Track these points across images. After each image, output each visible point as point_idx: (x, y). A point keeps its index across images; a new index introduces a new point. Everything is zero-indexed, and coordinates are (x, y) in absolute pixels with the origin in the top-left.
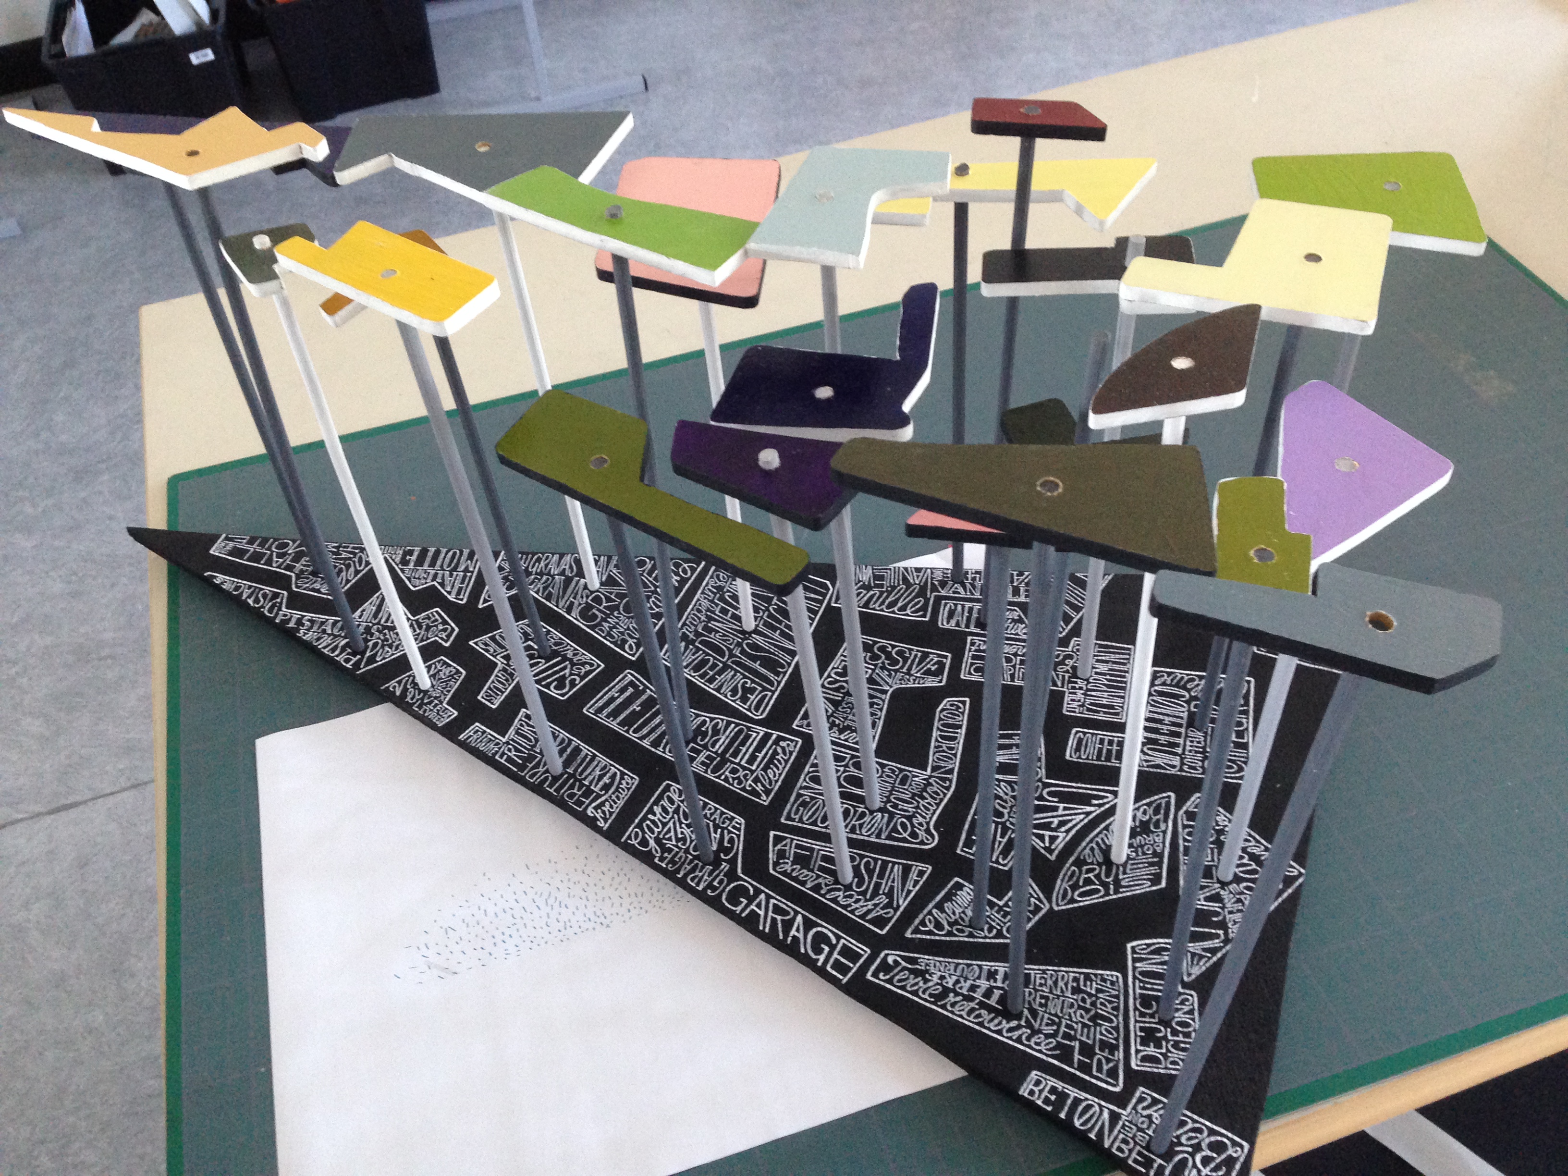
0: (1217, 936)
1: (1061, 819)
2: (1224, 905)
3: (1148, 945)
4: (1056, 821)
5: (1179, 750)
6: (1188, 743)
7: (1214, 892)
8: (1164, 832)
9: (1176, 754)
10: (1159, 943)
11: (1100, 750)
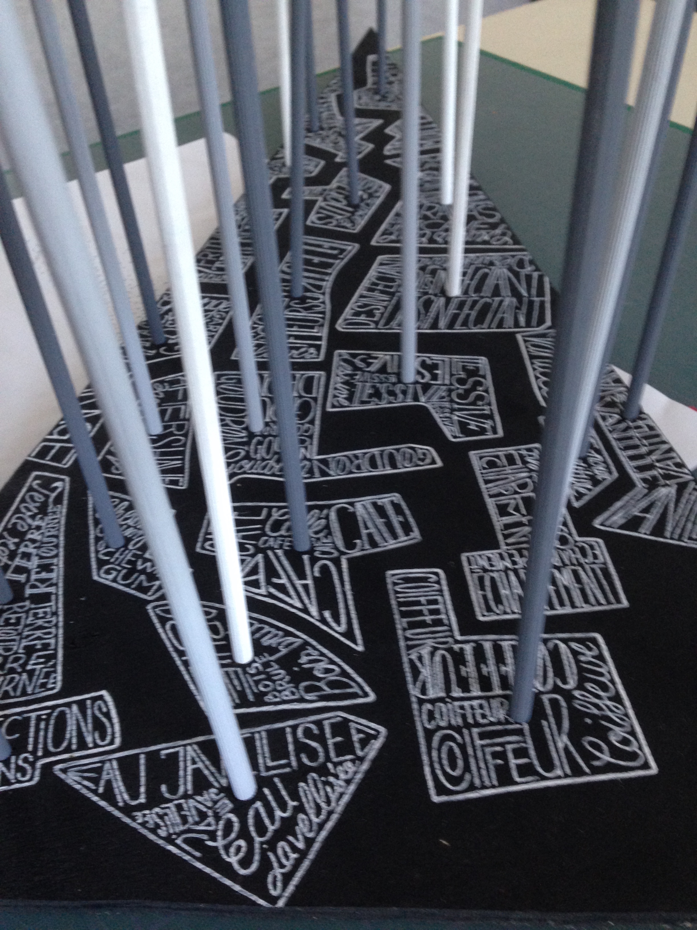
0: (135, 795)
1: (288, 585)
2: (191, 797)
3: (107, 715)
4: (284, 581)
5: (457, 693)
6: (475, 703)
7: (211, 779)
8: (302, 700)
9: (448, 689)
10: (112, 725)
11: (419, 603)
